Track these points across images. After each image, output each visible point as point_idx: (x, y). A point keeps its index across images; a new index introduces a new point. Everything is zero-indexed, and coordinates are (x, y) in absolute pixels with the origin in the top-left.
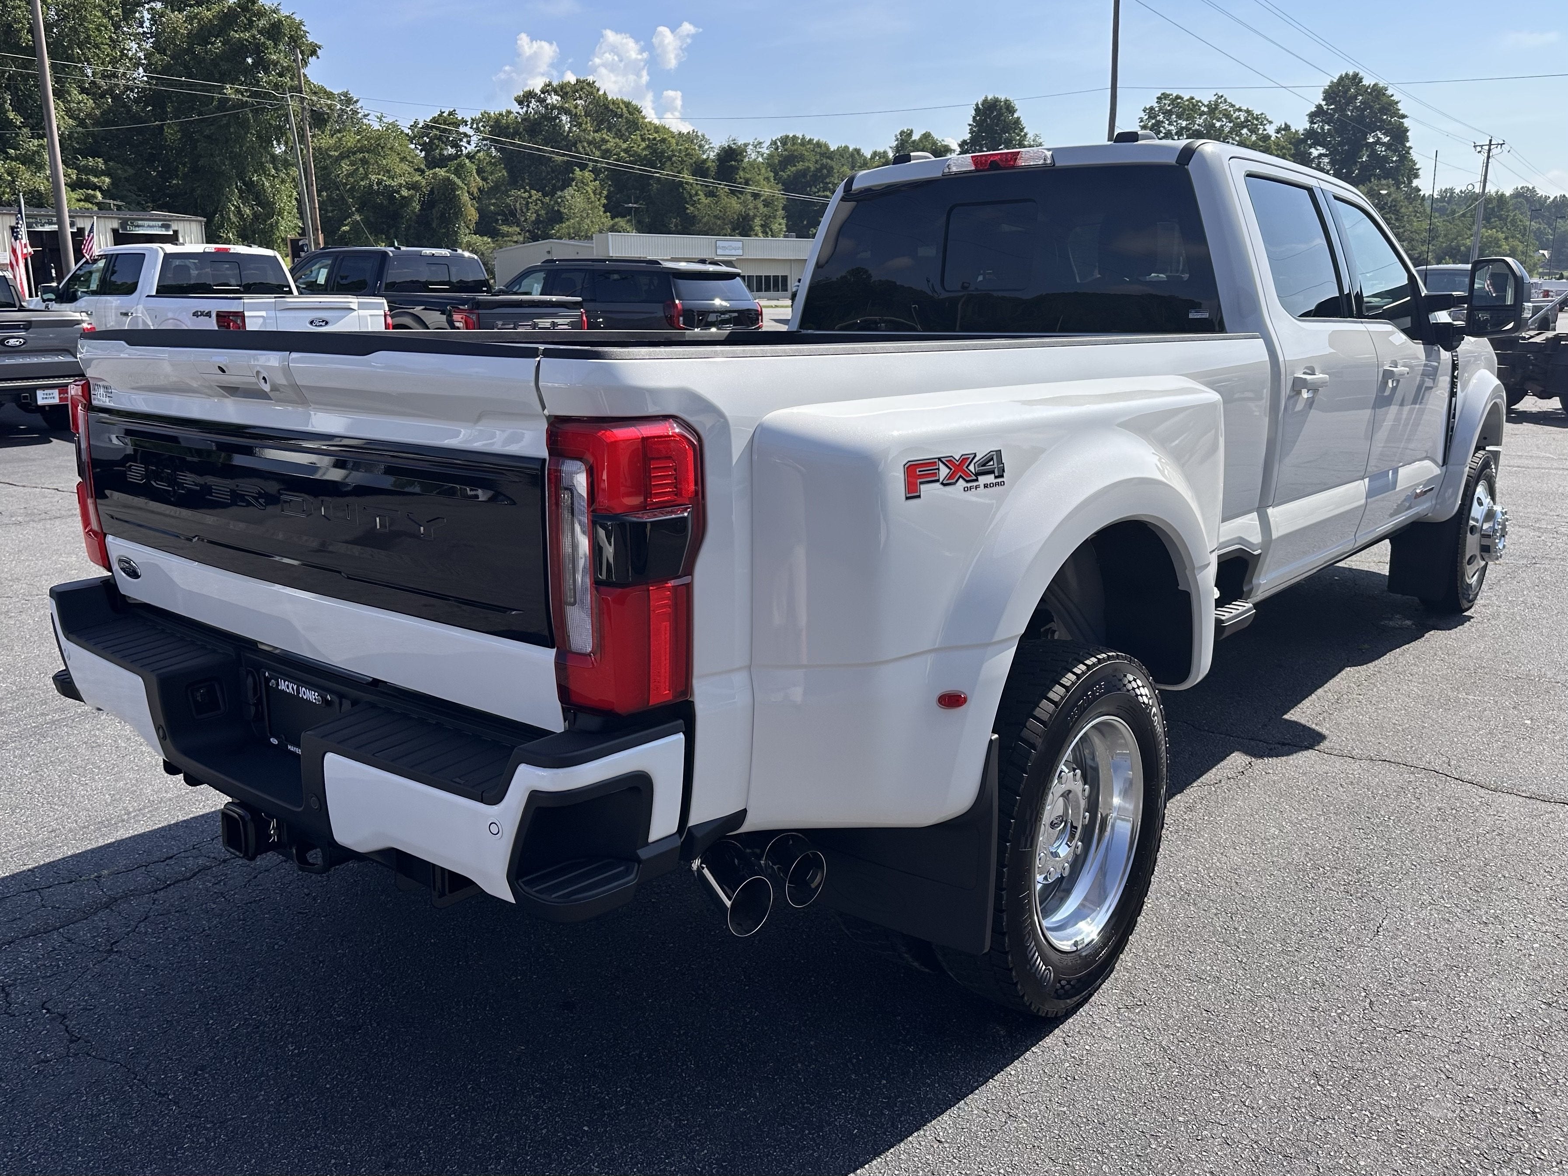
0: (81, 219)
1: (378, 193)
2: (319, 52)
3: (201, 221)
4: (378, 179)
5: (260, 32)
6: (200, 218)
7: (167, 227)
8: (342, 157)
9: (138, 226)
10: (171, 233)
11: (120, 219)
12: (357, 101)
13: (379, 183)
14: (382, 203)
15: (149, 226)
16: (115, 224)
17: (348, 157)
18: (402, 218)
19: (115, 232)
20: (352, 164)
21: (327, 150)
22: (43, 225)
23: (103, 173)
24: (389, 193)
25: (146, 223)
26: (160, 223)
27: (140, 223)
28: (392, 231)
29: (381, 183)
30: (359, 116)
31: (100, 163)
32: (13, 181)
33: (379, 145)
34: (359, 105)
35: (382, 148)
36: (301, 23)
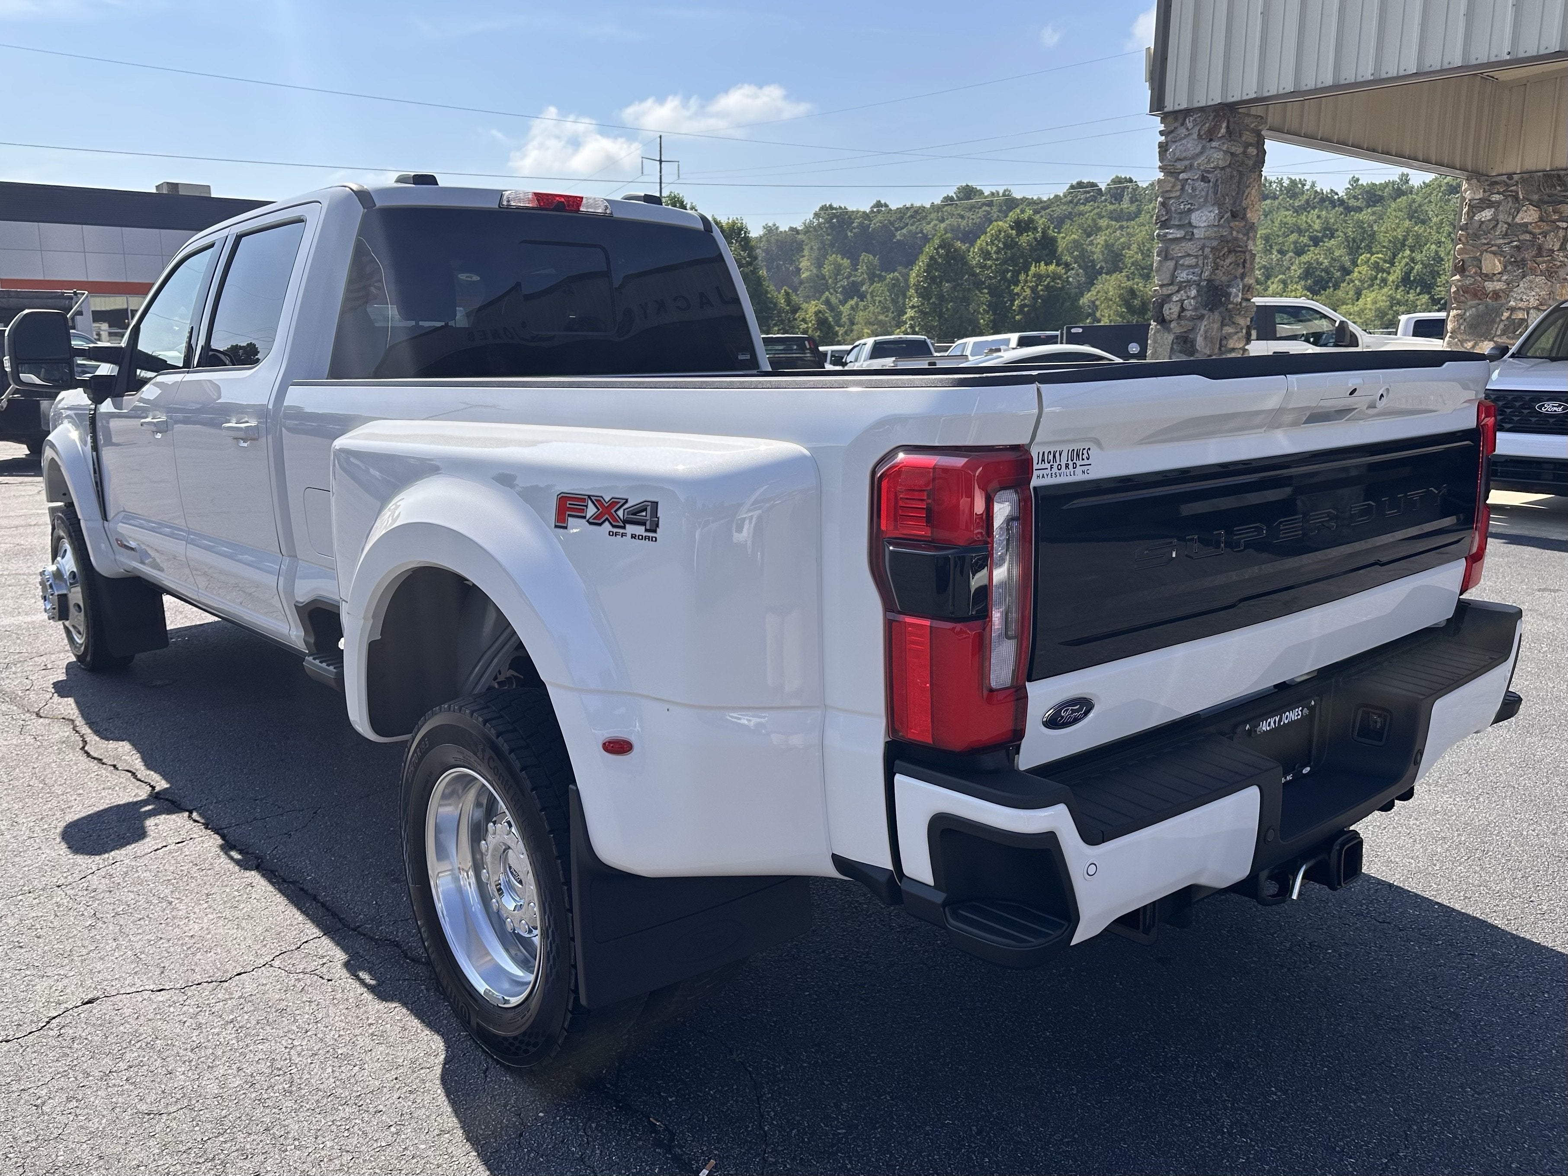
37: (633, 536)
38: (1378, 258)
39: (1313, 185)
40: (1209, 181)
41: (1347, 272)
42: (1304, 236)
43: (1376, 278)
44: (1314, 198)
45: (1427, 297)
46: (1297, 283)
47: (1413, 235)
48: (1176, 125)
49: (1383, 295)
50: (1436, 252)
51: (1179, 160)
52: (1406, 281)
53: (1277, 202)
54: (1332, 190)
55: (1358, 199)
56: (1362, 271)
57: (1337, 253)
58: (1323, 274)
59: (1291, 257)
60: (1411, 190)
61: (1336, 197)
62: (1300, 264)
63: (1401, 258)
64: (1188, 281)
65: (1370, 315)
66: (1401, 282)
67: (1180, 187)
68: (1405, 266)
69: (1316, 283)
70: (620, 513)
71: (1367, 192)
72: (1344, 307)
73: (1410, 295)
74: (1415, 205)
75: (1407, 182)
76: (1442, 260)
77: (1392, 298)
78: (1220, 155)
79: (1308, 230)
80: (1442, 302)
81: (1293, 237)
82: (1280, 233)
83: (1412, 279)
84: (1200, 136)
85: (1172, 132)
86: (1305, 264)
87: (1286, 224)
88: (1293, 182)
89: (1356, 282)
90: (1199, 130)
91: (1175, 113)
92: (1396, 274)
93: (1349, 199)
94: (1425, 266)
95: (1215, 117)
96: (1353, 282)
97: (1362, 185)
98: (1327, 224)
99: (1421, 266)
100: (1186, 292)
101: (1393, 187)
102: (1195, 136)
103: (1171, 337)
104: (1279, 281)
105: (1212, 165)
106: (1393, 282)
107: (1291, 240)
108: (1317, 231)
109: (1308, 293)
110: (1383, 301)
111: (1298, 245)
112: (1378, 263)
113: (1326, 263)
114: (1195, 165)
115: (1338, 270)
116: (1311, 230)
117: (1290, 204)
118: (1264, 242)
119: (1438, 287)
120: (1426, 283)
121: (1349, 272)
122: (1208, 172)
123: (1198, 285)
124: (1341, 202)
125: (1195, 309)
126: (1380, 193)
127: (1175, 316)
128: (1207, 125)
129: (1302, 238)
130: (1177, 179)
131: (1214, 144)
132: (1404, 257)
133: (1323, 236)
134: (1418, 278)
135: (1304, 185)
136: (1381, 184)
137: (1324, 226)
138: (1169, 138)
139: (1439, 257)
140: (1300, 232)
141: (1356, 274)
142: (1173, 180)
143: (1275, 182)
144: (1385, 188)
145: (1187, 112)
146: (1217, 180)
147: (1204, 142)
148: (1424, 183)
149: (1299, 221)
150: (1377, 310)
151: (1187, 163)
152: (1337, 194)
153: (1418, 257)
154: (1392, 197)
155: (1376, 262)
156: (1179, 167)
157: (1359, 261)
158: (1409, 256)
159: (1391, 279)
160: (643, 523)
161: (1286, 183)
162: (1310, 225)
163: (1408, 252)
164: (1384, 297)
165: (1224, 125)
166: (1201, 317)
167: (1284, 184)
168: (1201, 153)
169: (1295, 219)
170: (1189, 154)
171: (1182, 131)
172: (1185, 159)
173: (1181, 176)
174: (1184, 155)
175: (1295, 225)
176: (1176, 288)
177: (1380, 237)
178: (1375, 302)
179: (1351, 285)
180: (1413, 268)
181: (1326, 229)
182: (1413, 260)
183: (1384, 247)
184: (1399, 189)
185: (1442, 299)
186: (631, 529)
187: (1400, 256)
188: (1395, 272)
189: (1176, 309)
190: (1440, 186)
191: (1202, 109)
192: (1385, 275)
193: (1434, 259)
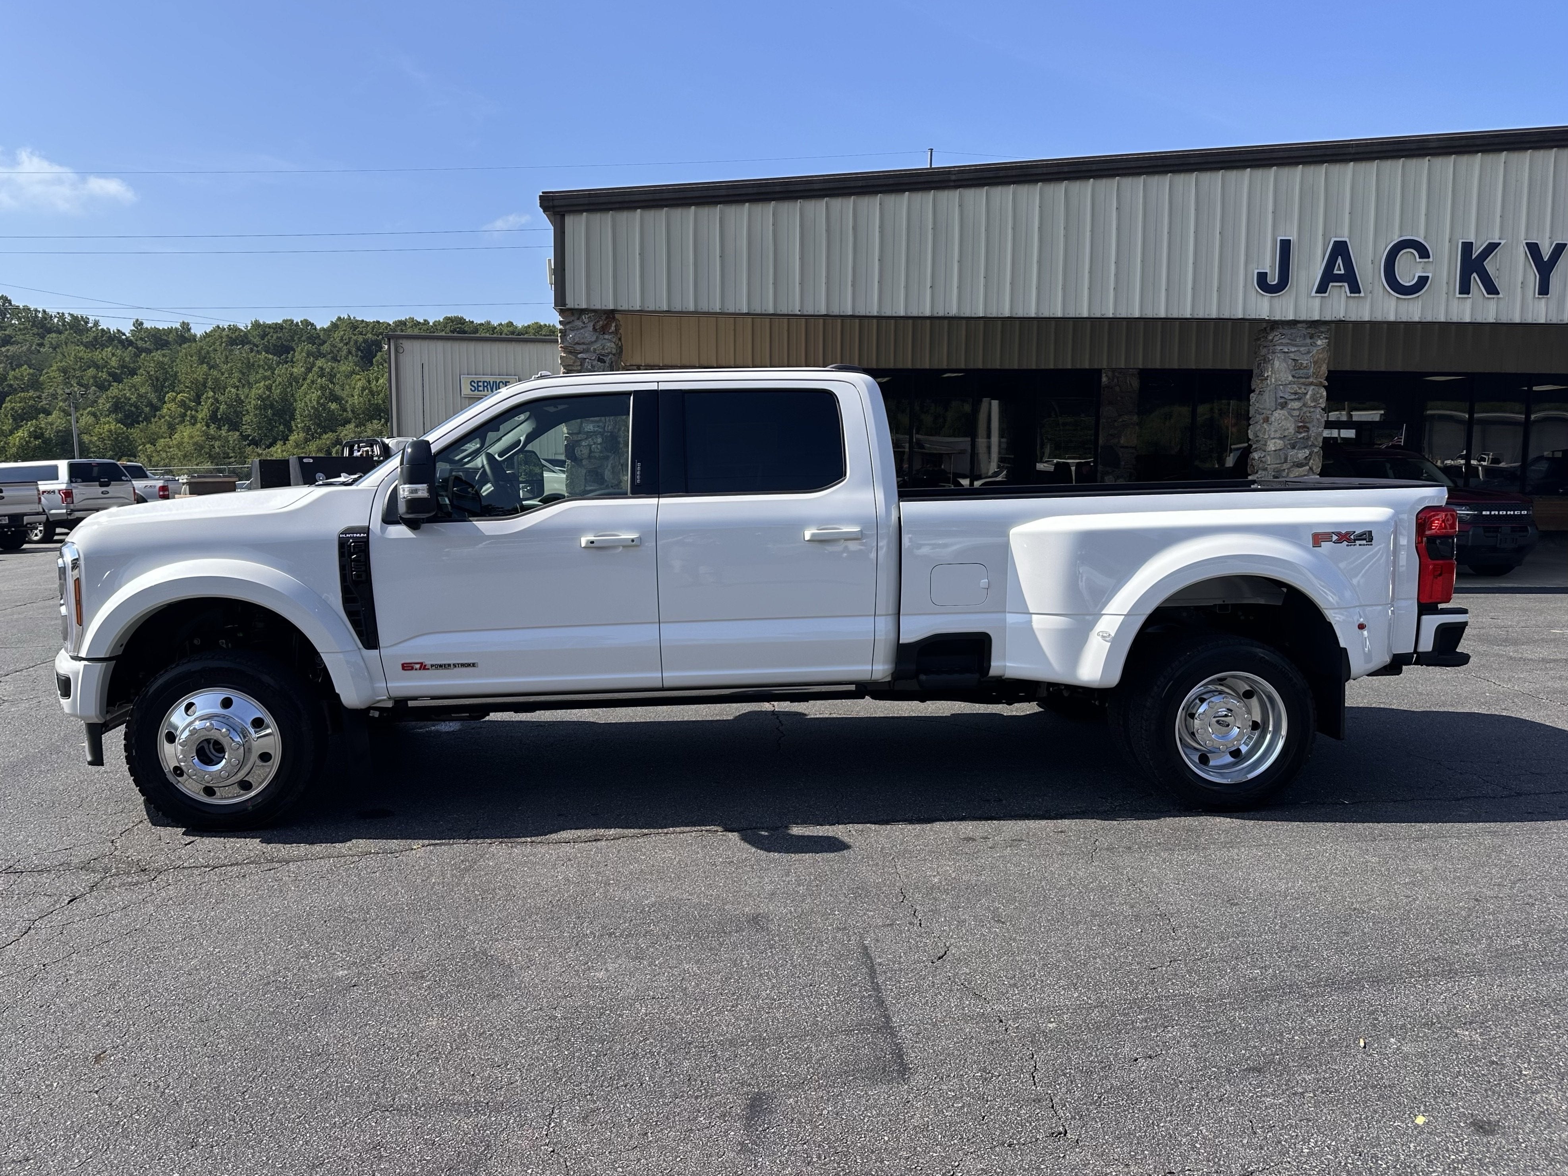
37: (1360, 545)
38: (184, 397)
39: (96, 323)
40: (605, 362)
41: (155, 409)
42: (103, 372)
43: (186, 415)
44: (102, 337)
45: (238, 433)
46: (108, 416)
47: (212, 379)
48: (572, 318)
49: (197, 430)
50: (237, 394)
51: (577, 343)
52: (214, 418)
53: (63, 337)
54: (118, 330)
55: (146, 342)
56: (169, 408)
57: (142, 391)
58: (133, 409)
59: (95, 391)
60: (193, 338)
61: (124, 337)
62: (107, 398)
63: (206, 398)
64: (594, 432)
65: (190, 448)
66: (210, 419)
67: (579, 363)
68: (212, 405)
69: (127, 417)
70: (1352, 537)
71: (153, 335)
72: (163, 440)
73: (223, 432)
74: (203, 352)
75: (189, 330)
76: (243, 402)
77: (206, 434)
78: (613, 345)
79: (106, 366)
80: (250, 438)
81: (91, 372)
82: (77, 367)
83: (219, 417)
84: (594, 329)
85: (569, 323)
86: (113, 398)
87: (81, 359)
88: (74, 318)
89: (167, 417)
90: (594, 325)
91: (572, 311)
92: (204, 412)
93: (136, 340)
94: (230, 406)
95: (607, 318)
96: (164, 417)
97: (147, 328)
98: (123, 362)
99: (225, 406)
100: (593, 440)
101: (177, 334)
102: (591, 329)
103: (584, 471)
104: (88, 413)
105: (606, 351)
106: (203, 419)
107: (89, 374)
108: (114, 368)
109: (122, 426)
110: (198, 436)
111: (98, 380)
112: (185, 402)
113: (134, 398)
114: (592, 349)
115: (146, 407)
116: (109, 367)
117: (78, 340)
118: (62, 375)
119: (243, 425)
120: (232, 421)
121: (157, 409)
122: (603, 355)
123: (602, 435)
124: (130, 343)
125: (601, 452)
126: (166, 338)
127: (586, 456)
128: (601, 323)
129: (100, 373)
130: (576, 357)
131: (606, 337)
132: (209, 398)
133: (122, 373)
134: (224, 416)
135: (87, 323)
136: (163, 329)
137: (121, 363)
138: (567, 327)
139: (240, 399)
140: (97, 367)
141: (165, 411)
142: (574, 358)
143: (55, 317)
144: (169, 334)
145: (582, 311)
146: (612, 362)
147: (597, 334)
148: (206, 333)
149: (94, 357)
150: (195, 444)
151: (585, 347)
152: (124, 334)
153: (221, 398)
154: (177, 343)
155: (182, 400)
156: (578, 349)
157: (166, 399)
158: (213, 396)
159: (200, 417)
160: (1365, 539)
161: (68, 319)
162: (106, 362)
163: (211, 394)
164: (198, 433)
165: (613, 325)
166: (607, 458)
167: (66, 320)
168: (595, 341)
169: (90, 355)
170: (587, 341)
171: (579, 323)
172: (583, 343)
173: (580, 356)
174: (582, 341)
175: (91, 361)
176: (585, 436)
177: (182, 377)
178: (191, 437)
179: (163, 420)
180: (219, 408)
181: (123, 367)
182: (217, 400)
183: (187, 387)
184: (182, 336)
185: (249, 436)
186: (1358, 542)
187: (205, 396)
188: (202, 410)
189: (586, 452)
190: (221, 337)
191: (595, 311)
192: (193, 412)
193: (236, 401)
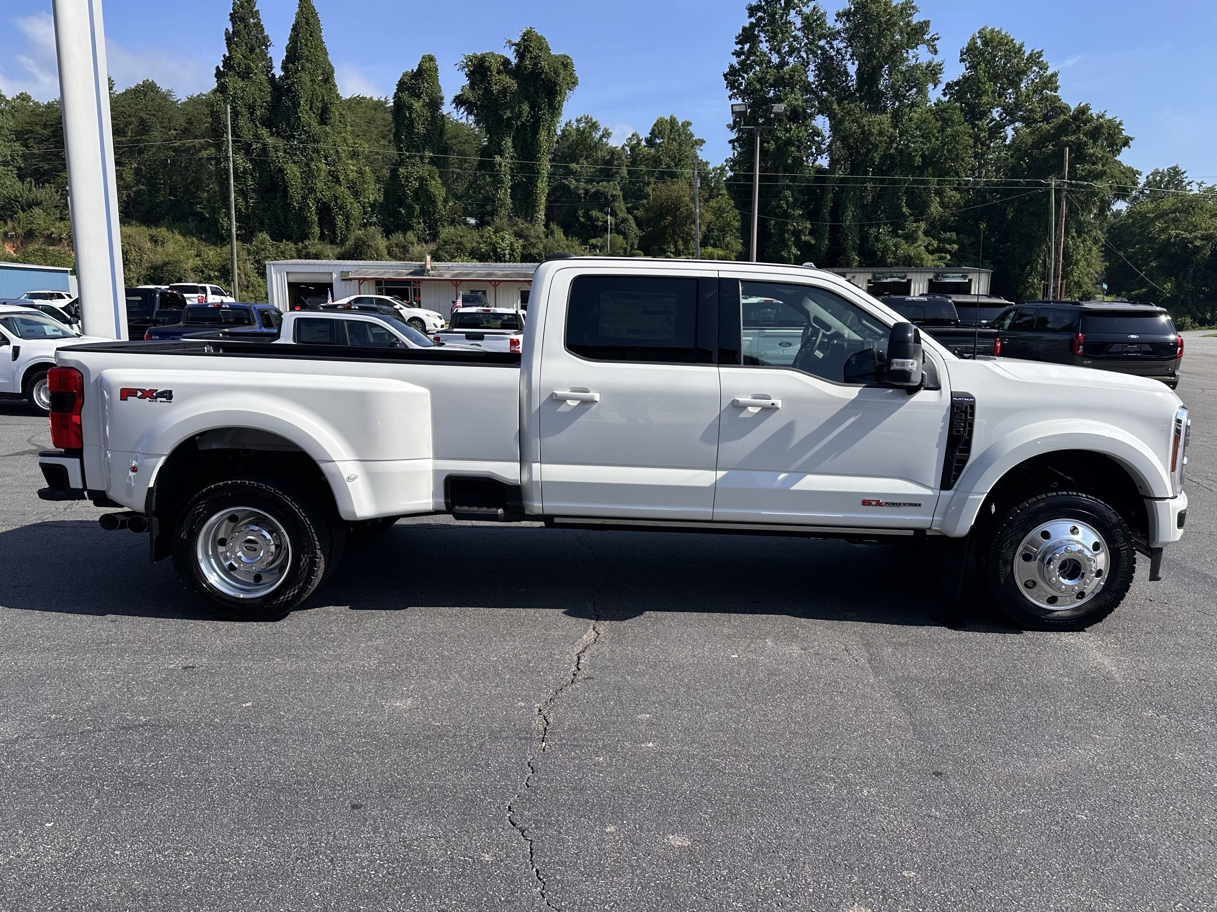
0: (911, 274)
1: (1174, 244)
2: (1131, 142)
3: (989, 273)
4: (1177, 234)
5: (1085, 135)
6: (989, 270)
7: (965, 277)
8: (1157, 218)
9: (946, 277)
10: (967, 281)
11: (935, 272)
12: (1183, 173)
13: (1177, 236)
14: (1176, 252)
15: (953, 277)
16: (931, 276)
17: (1162, 217)
18: (1192, 263)
19: (930, 281)
20: (1165, 222)
21: (1145, 213)
22: (887, 278)
23: (955, 242)
24: (1184, 243)
25: (951, 275)
26: (961, 275)
27: (948, 275)
28: (1181, 274)
29: (1178, 237)
30: (1184, 184)
31: (954, 235)
32: (897, 250)
33: (1191, 206)
34: (1185, 175)
35: (1193, 208)
36: (1120, 124)
